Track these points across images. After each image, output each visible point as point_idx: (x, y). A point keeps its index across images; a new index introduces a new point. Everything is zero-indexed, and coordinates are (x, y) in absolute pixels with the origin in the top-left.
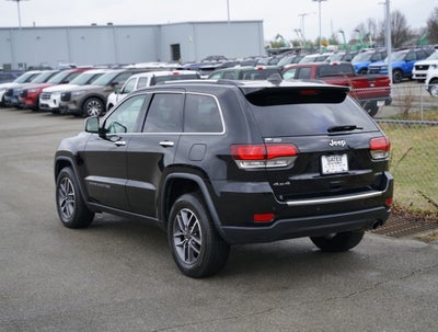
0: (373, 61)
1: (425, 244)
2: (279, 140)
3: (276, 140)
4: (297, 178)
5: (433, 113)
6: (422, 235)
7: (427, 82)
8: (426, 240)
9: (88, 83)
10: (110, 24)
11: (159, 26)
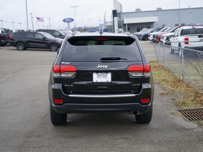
2: (69, 63)
3: (66, 63)
4: (77, 83)
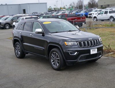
0: (78, 13)
1: (107, 58)
5: (96, 25)
6: (105, 55)
7: (93, 18)
8: (107, 57)
9: (5, 20)
10: (6, 4)
11: (20, 5)
